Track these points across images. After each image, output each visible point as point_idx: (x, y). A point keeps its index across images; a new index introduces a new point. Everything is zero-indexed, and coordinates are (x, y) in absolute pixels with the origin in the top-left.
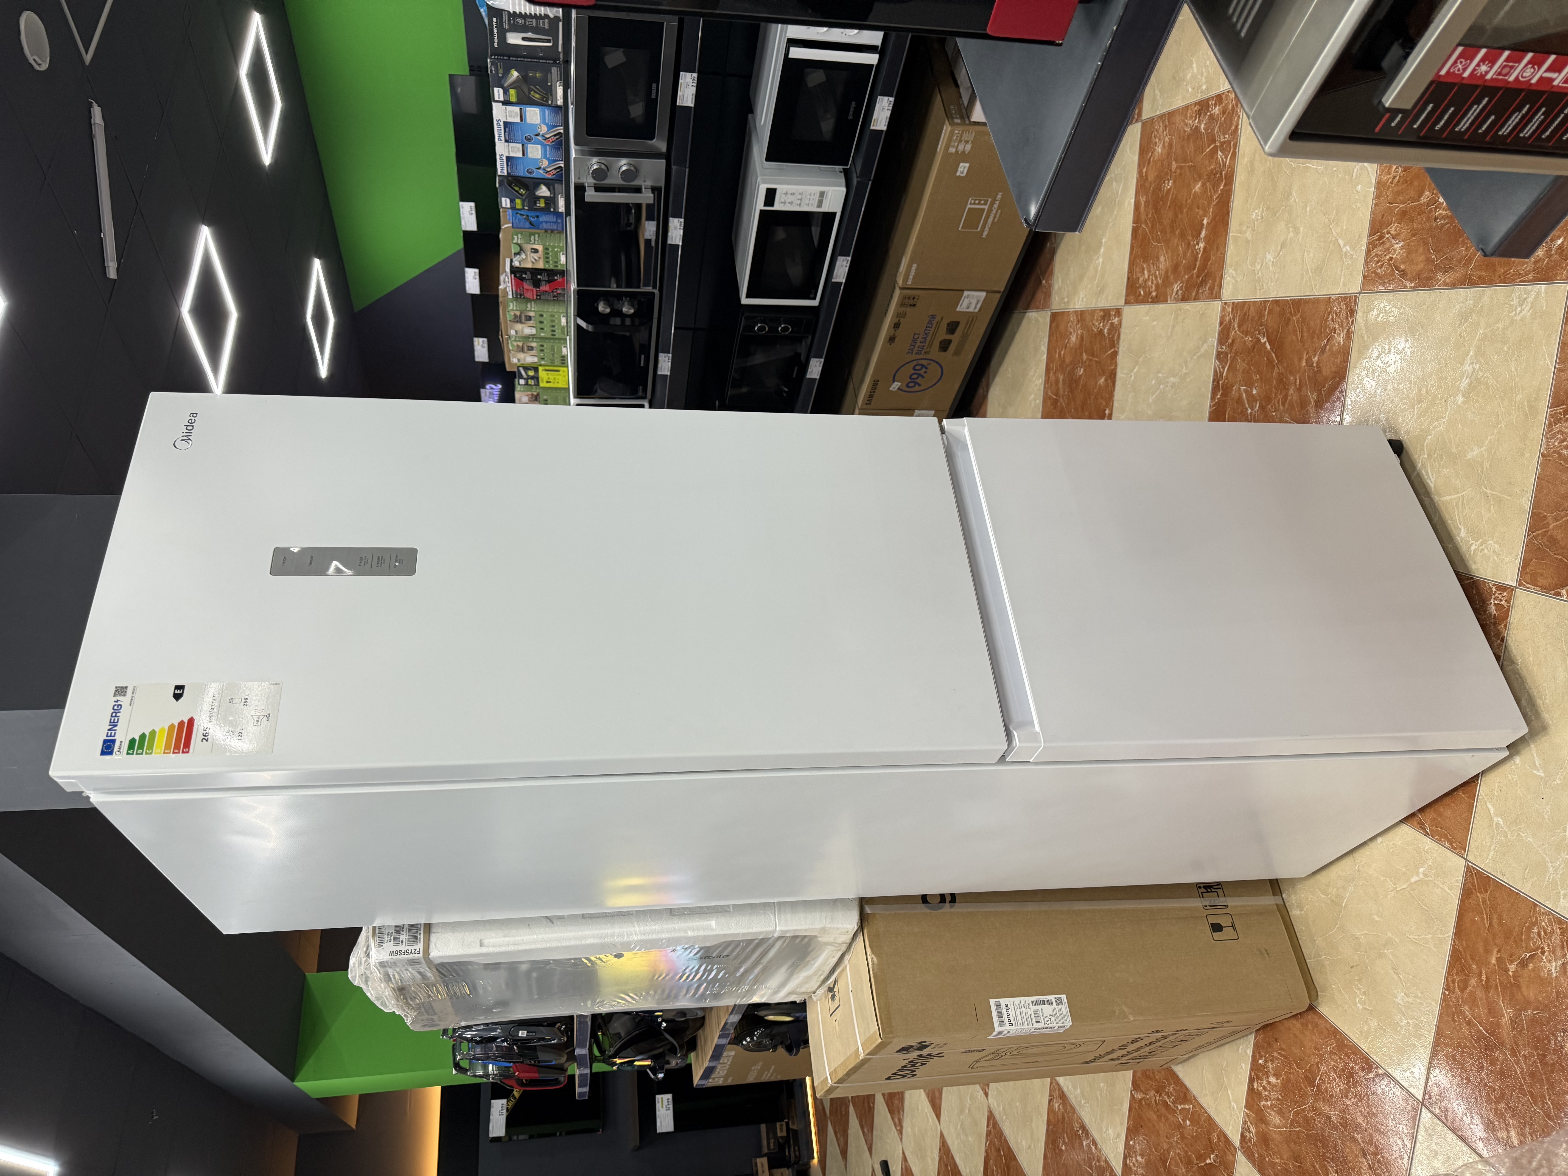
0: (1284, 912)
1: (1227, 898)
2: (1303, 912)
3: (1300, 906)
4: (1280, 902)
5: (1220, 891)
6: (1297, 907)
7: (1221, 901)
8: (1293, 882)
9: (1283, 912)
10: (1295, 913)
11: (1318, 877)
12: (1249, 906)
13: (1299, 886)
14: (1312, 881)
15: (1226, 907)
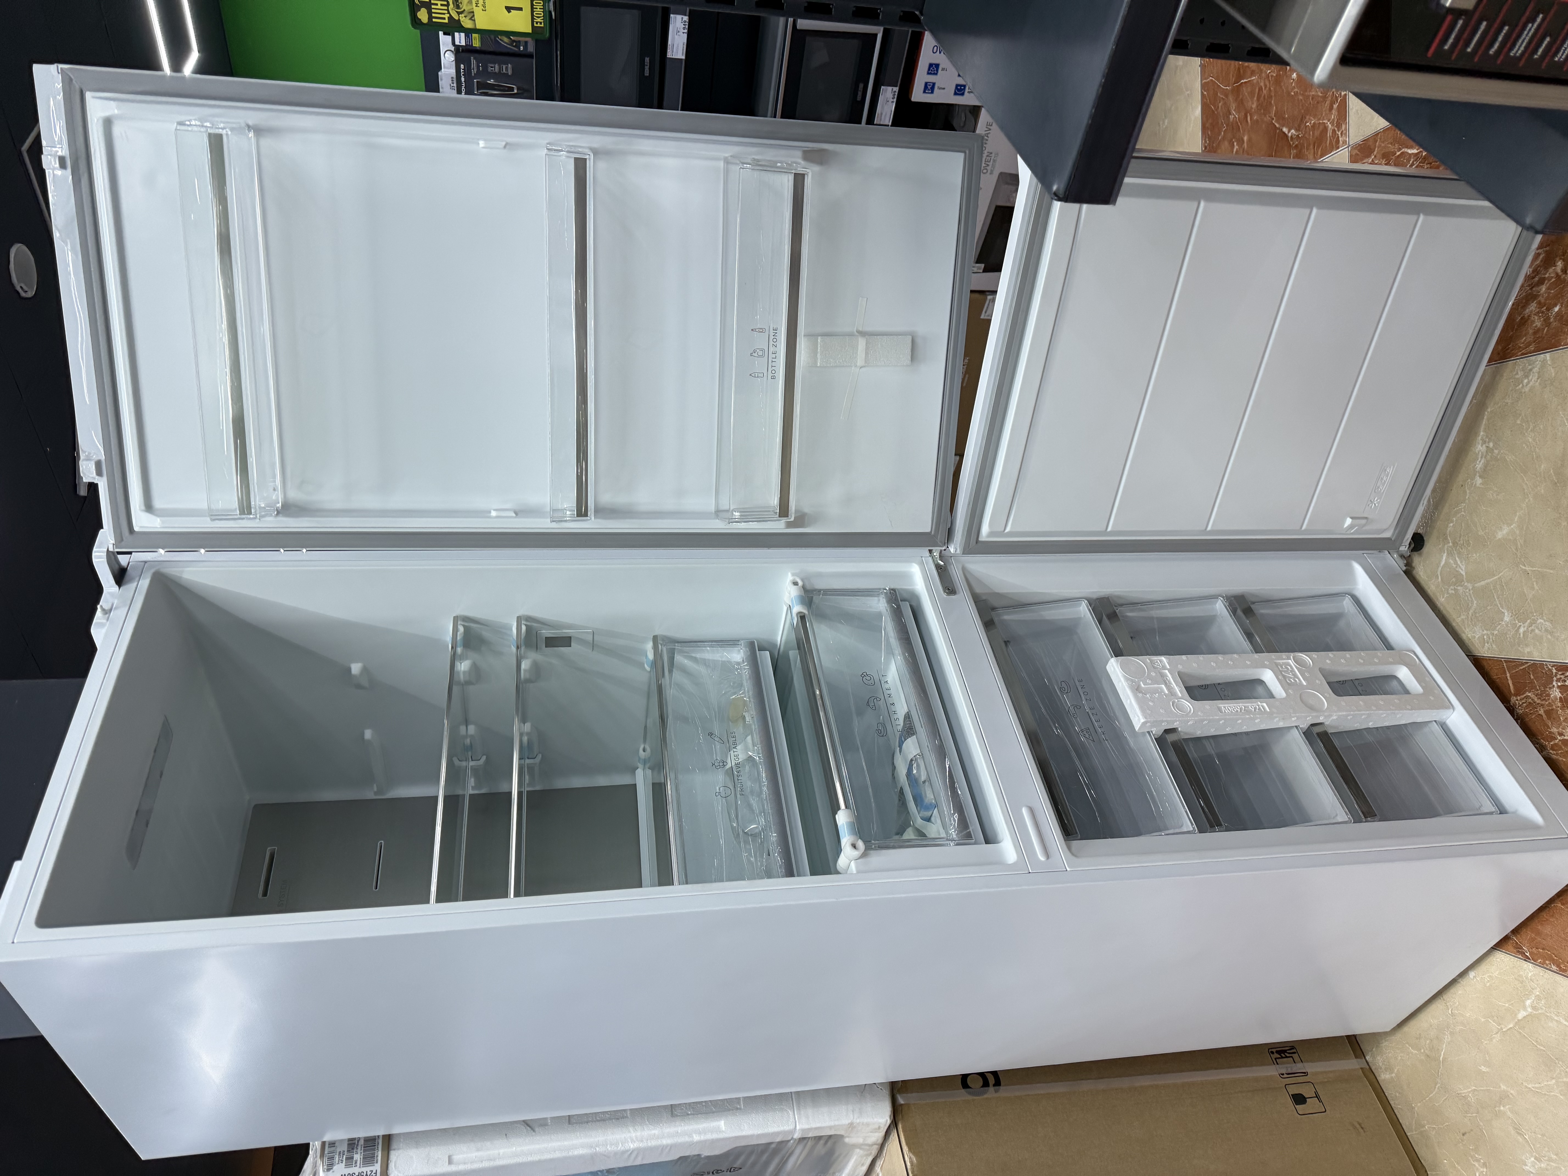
0: (1372, 1076)
1: (1305, 1064)
2: (1393, 1075)
3: (1389, 1069)
4: (1365, 1066)
5: (1295, 1056)
6: (1386, 1069)
7: (1299, 1067)
8: (1376, 1037)
9: (1370, 1075)
10: (1384, 1077)
11: (1406, 1029)
12: (1331, 1072)
13: (1385, 1044)
14: (1398, 1036)
15: (1305, 1074)
